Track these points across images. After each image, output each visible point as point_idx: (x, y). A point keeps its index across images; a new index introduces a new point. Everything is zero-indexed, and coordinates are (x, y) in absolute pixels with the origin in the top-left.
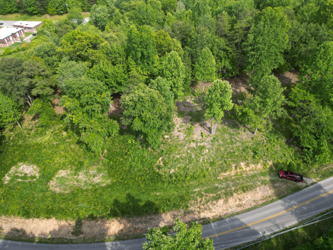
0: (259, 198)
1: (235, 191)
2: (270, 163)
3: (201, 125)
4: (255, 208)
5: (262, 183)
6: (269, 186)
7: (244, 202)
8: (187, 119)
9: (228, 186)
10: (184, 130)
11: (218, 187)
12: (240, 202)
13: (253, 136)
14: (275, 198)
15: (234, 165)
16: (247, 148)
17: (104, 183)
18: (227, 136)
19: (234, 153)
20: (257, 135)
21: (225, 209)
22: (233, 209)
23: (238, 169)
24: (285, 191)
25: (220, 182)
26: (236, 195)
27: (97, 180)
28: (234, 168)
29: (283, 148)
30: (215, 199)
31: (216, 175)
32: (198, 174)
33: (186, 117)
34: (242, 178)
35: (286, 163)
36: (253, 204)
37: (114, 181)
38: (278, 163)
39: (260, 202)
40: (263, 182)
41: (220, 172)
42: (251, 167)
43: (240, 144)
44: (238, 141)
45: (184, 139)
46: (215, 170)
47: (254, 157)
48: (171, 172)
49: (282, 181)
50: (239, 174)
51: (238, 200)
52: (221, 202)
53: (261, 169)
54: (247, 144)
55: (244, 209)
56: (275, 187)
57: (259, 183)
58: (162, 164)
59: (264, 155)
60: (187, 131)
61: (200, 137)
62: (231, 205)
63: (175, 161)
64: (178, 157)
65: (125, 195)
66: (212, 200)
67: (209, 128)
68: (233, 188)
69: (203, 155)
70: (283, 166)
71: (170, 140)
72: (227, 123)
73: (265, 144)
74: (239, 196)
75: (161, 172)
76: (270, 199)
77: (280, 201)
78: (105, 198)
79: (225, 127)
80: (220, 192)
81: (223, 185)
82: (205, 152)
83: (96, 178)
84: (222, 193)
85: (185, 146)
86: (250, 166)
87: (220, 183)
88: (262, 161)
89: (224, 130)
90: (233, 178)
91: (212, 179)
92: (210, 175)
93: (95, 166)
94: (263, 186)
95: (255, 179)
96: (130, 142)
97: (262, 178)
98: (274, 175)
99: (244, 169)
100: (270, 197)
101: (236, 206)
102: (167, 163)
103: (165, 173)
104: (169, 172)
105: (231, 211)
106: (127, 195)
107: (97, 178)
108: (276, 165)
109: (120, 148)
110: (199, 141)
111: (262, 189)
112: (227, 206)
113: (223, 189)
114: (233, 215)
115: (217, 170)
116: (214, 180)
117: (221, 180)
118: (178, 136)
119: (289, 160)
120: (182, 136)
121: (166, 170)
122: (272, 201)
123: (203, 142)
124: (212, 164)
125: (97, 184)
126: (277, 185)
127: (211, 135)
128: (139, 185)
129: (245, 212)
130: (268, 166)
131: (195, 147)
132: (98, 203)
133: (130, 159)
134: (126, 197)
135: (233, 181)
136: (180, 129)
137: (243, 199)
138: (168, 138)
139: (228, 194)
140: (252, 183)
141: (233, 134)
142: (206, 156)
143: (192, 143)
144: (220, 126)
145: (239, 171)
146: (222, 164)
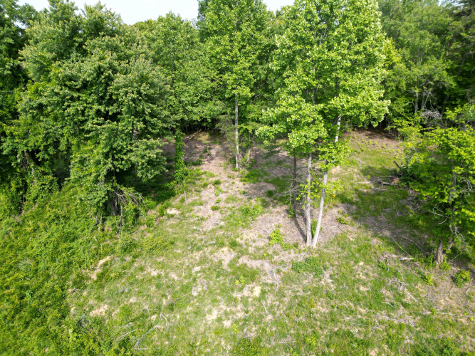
3: (290, 213)
18: (363, 271)
33: (263, 184)
43: (411, 321)
44: (405, 305)
45: (213, 230)
48: (93, 313)
54: (450, 335)
58: (95, 274)
60: (238, 214)
64: (154, 273)
71: (173, 222)
72: (387, 233)
75: (71, 301)
79: (375, 241)
82: (246, 293)
85: (199, 249)
89: (364, 247)
102: (109, 279)
104: (92, 309)
110: (251, 250)
118: (202, 219)
123: (262, 258)
131: (226, 263)
136: (222, 204)
141: (396, 274)
142: (240, 307)
143: (225, 249)
144: (353, 232)
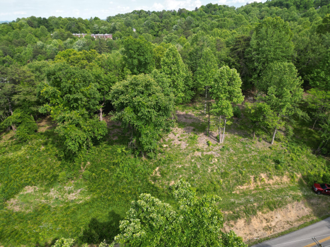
0: (293, 219)
1: (258, 208)
2: (299, 176)
3: (206, 135)
4: (290, 231)
5: (293, 199)
6: (304, 203)
7: (273, 224)
8: (189, 129)
9: (248, 201)
10: (186, 139)
11: (234, 202)
12: (268, 224)
13: (270, 145)
14: (315, 218)
15: (252, 177)
16: (266, 157)
17: (81, 200)
18: (238, 145)
19: (251, 162)
20: (275, 145)
21: (248, 232)
22: (259, 233)
23: (258, 181)
24: (326, 209)
25: (237, 196)
26: (260, 213)
27: (72, 197)
28: (252, 179)
29: (311, 158)
30: (233, 219)
31: (230, 189)
32: (206, 186)
33: (188, 127)
34: (266, 192)
35: (319, 176)
36: (287, 227)
37: (95, 197)
38: (309, 175)
39: (296, 224)
40: (295, 198)
41: (235, 185)
42: (275, 180)
43: (256, 154)
44: (253, 150)
45: (186, 148)
46: (229, 182)
47: (276, 168)
48: (170, 185)
49: (320, 197)
50: (260, 188)
51: (264, 221)
52: (241, 222)
53: (288, 182)
54: (265, 153)
55: (275, 233)
56: (312, 205)
57: (290, 199)
58: (158, 174)
59: (289, 166)
60: (190, 140)
61: (206, 146)
62: (255, 227)
63: (176, 172)
64: (180, 166)
65: (108, 213)
66: (229, 220)
67: (216, 138)
68: (255, 204)
69: (211, 165)
70: (315, 179)
71: (169, 149)
72: (236, 133)
73: (287, 154)
74: (265, 216)
75: (157, 185)
76: (308, 221)
77: (323, 222)
78: (79, 217)
79: (235, 136)
80: (238, 209)
81: (241, 200)
82: (213, 162)
83: (71, 194)
84: (241, 210)
85: (188, 155)
86: (273, 177)
87: (237, 199)
88: (287, 173)
89: (234, 139)
90: (253, 192)
91: (226, 193)
92: (223, 188)
93: (73, 181)
94: (295, 202)
95: (283, 193)
96: (120, 152)
97: (292, 193)
98: (307, 190)
99: (266, 182)
100: (308, 217)
101: (264, 229)
102: (165, 173)
103: (162, 185)
104: (169, 184)
105: (257, 235)
106: (110, 213)
107: (74, 194)
108: (306, 178)
109: (107, 158)
110: (205, 150)
111: (294, 207)
112: (251, 229)
113: (241, 204)
114: (260, 241)
115: (231, 182)
116: (228, 194)
117: (237, 195)
118: (179, 145)
119: (322, 173)
120: (184, 145)
121: (165, 182)
122: (313, 222)
123: (210, 151)
124: (224, 175)
125: (72, 201)
126: (313, 201)
127: (219, 144)
128: (128, 201)
129: (277, 237)
130: (297, 180)
131: (200, 156)
132: (68, 223)
133: (118, 170)
134: (108, 215)
135: (254, 195)
136: (181, 138)
137: (271, 219)
138: (166, 147)
139: (250, 212)
140: (280, 199)
141: (246, 143)
142: (215, 166)
143: (196, 152)
144: (229, 136)
145: (259, 183)
146: (237, 175)
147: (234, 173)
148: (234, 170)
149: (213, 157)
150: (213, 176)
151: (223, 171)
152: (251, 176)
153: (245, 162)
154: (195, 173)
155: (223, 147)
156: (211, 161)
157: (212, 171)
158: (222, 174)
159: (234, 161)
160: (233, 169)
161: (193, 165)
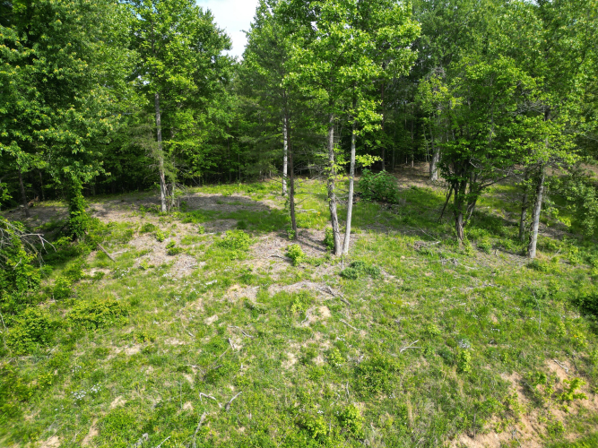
3: (284, 236)
8: (222, 224)
10: (201, 248)
13: (527, 261)
15: (511, 380)
18: (412, 261)
20: (544, 258)
23: (547, 402)
28: (515, 390)
33: (220, 221)
41: (437, 430)
43: (490, 284)
45: (194, 276)
46: (401, 413)
50: (572, 437)
60: (217, 250)
61: (283, 267)
67: (325, 243)
69: (301, 334)
79: (393, 239)
82: (312, 318)
85: (192, 298)
89: (391, 245)
99: (586, 401)
110: (274, 277)
115: (412, 416)
118: (164, 267)
120: (184, 267)
127: (334, 258)
131: (252, 299)
136: (179, 248)
141: (440, 254)
143: (236, 286)
144: (369, 237)
145: (557, 414)
146: (436, 374)
147: (421, 364)
148: (414, 352)
149: (312, 302)
150: (308, 388)
151: (363, 358)
152: (505, 377)
153: (457, 313)
154: (210, 379)
155: (353, 265)
156: (302, 317)
157: (305, 360)
158: (358, 371)
159: (405, 312)
160: (407, 346)
161: (206, 340)
